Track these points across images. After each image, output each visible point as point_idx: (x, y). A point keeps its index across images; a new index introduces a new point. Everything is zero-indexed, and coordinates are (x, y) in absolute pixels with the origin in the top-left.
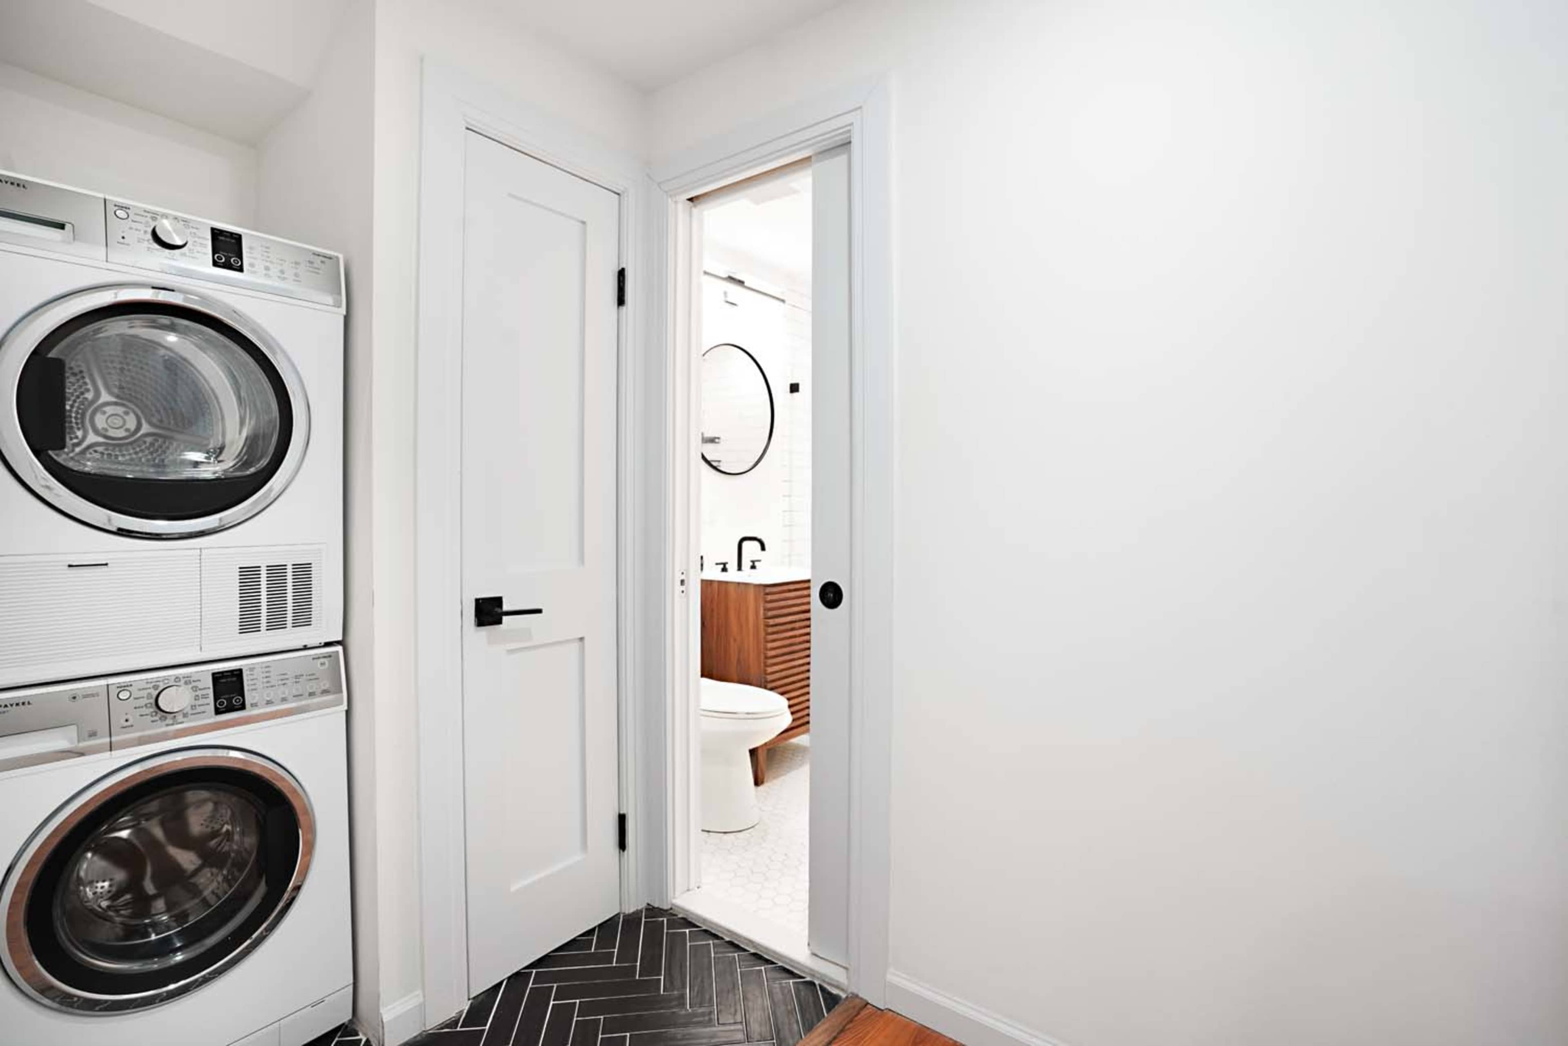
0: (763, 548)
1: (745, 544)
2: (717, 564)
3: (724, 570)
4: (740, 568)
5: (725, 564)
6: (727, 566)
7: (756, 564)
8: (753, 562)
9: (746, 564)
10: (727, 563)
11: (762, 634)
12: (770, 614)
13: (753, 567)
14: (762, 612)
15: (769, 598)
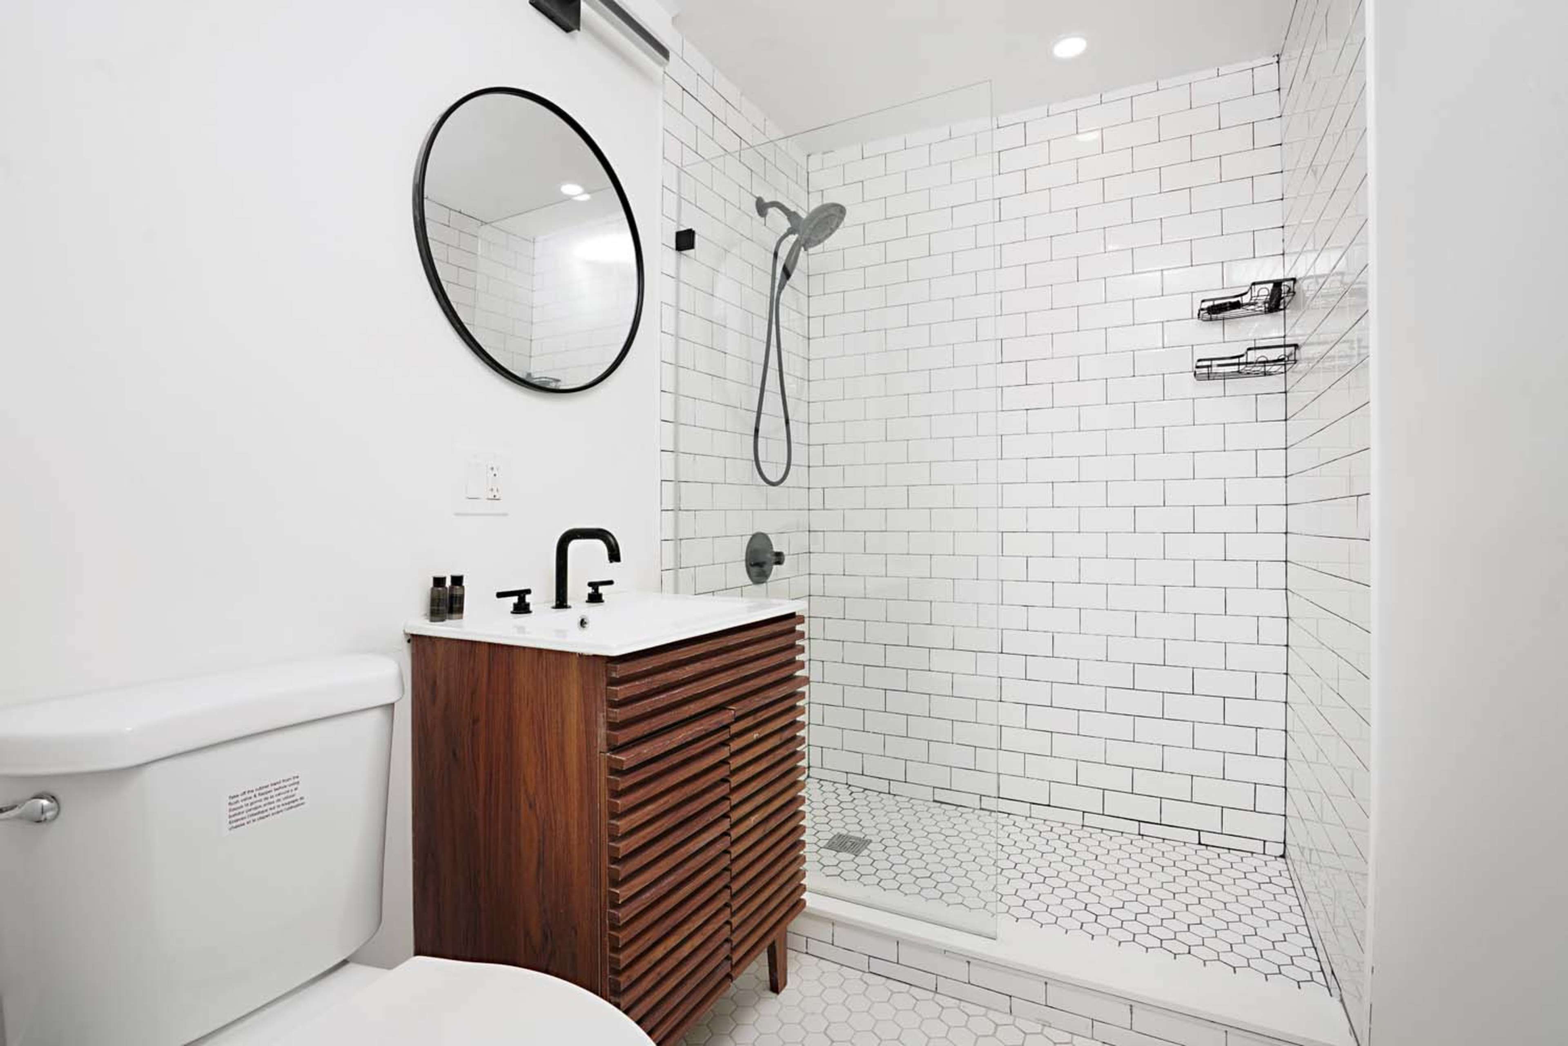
0: (614, 555)
1: (574, 546)
2: (500, 595)
3: (522, 608)
4: (561, 602)
5: (522, 594)
6: (528, 598)
7: (602, 589)
8: (594, 585)
9: (578, 590)
10: (528, 592)
11: (604, 797)
12: (623, 736)
13: (595, 598)
14: (602, 731)
15: (622, 691)
